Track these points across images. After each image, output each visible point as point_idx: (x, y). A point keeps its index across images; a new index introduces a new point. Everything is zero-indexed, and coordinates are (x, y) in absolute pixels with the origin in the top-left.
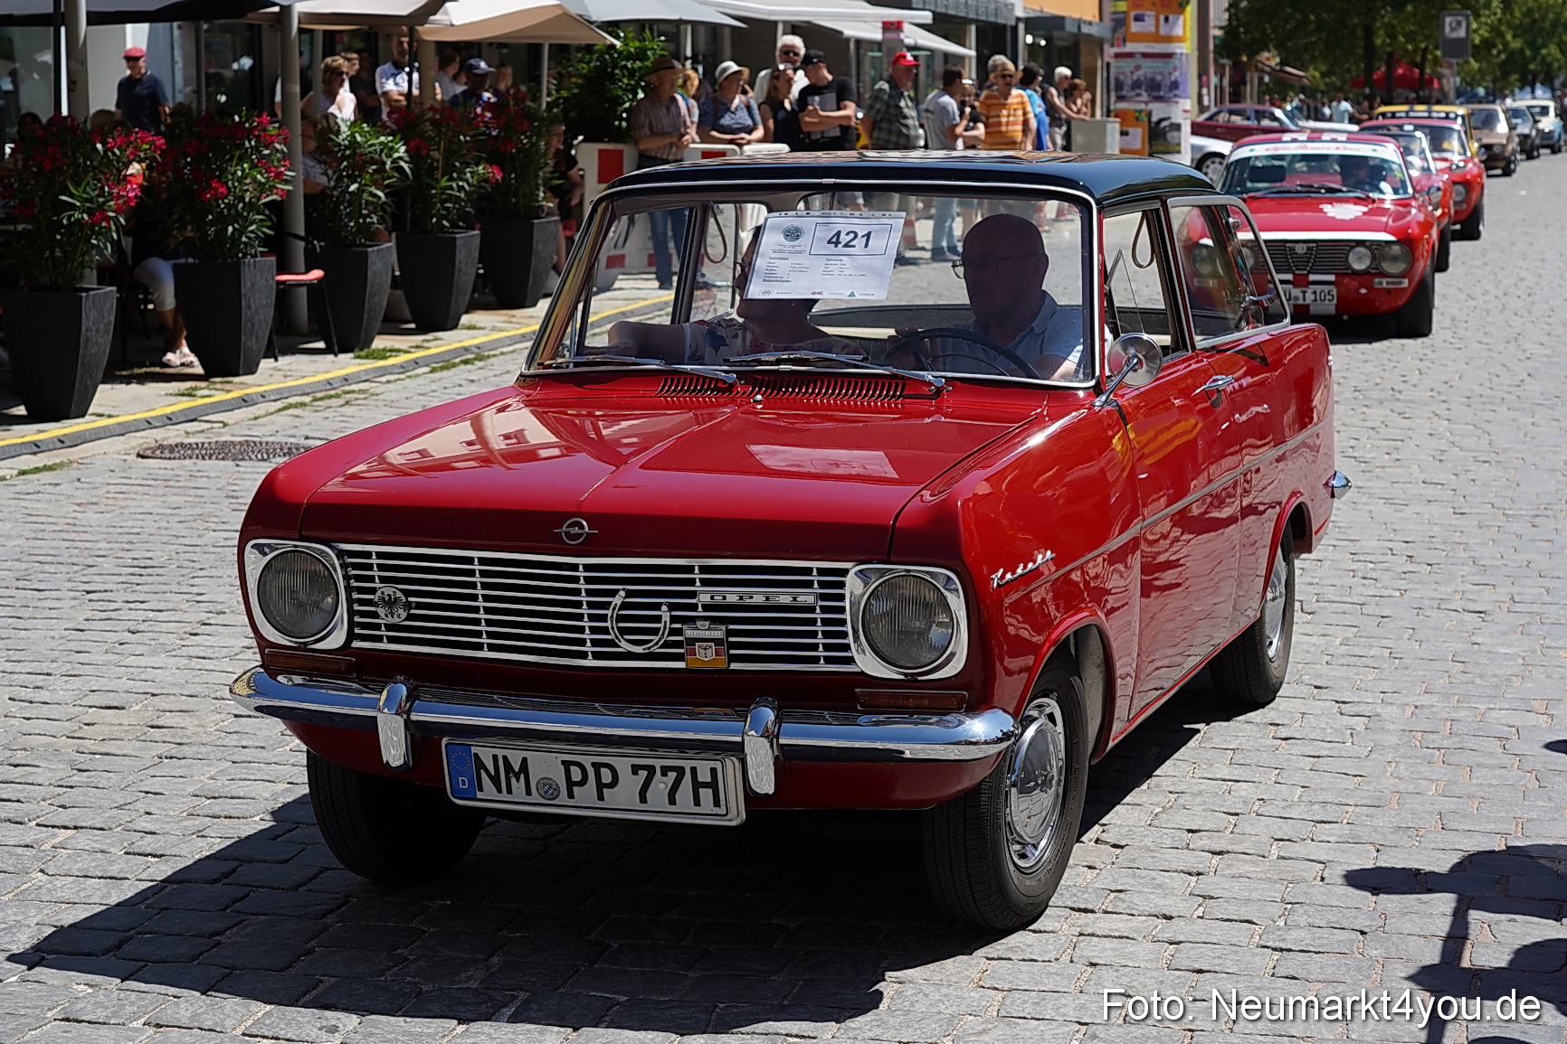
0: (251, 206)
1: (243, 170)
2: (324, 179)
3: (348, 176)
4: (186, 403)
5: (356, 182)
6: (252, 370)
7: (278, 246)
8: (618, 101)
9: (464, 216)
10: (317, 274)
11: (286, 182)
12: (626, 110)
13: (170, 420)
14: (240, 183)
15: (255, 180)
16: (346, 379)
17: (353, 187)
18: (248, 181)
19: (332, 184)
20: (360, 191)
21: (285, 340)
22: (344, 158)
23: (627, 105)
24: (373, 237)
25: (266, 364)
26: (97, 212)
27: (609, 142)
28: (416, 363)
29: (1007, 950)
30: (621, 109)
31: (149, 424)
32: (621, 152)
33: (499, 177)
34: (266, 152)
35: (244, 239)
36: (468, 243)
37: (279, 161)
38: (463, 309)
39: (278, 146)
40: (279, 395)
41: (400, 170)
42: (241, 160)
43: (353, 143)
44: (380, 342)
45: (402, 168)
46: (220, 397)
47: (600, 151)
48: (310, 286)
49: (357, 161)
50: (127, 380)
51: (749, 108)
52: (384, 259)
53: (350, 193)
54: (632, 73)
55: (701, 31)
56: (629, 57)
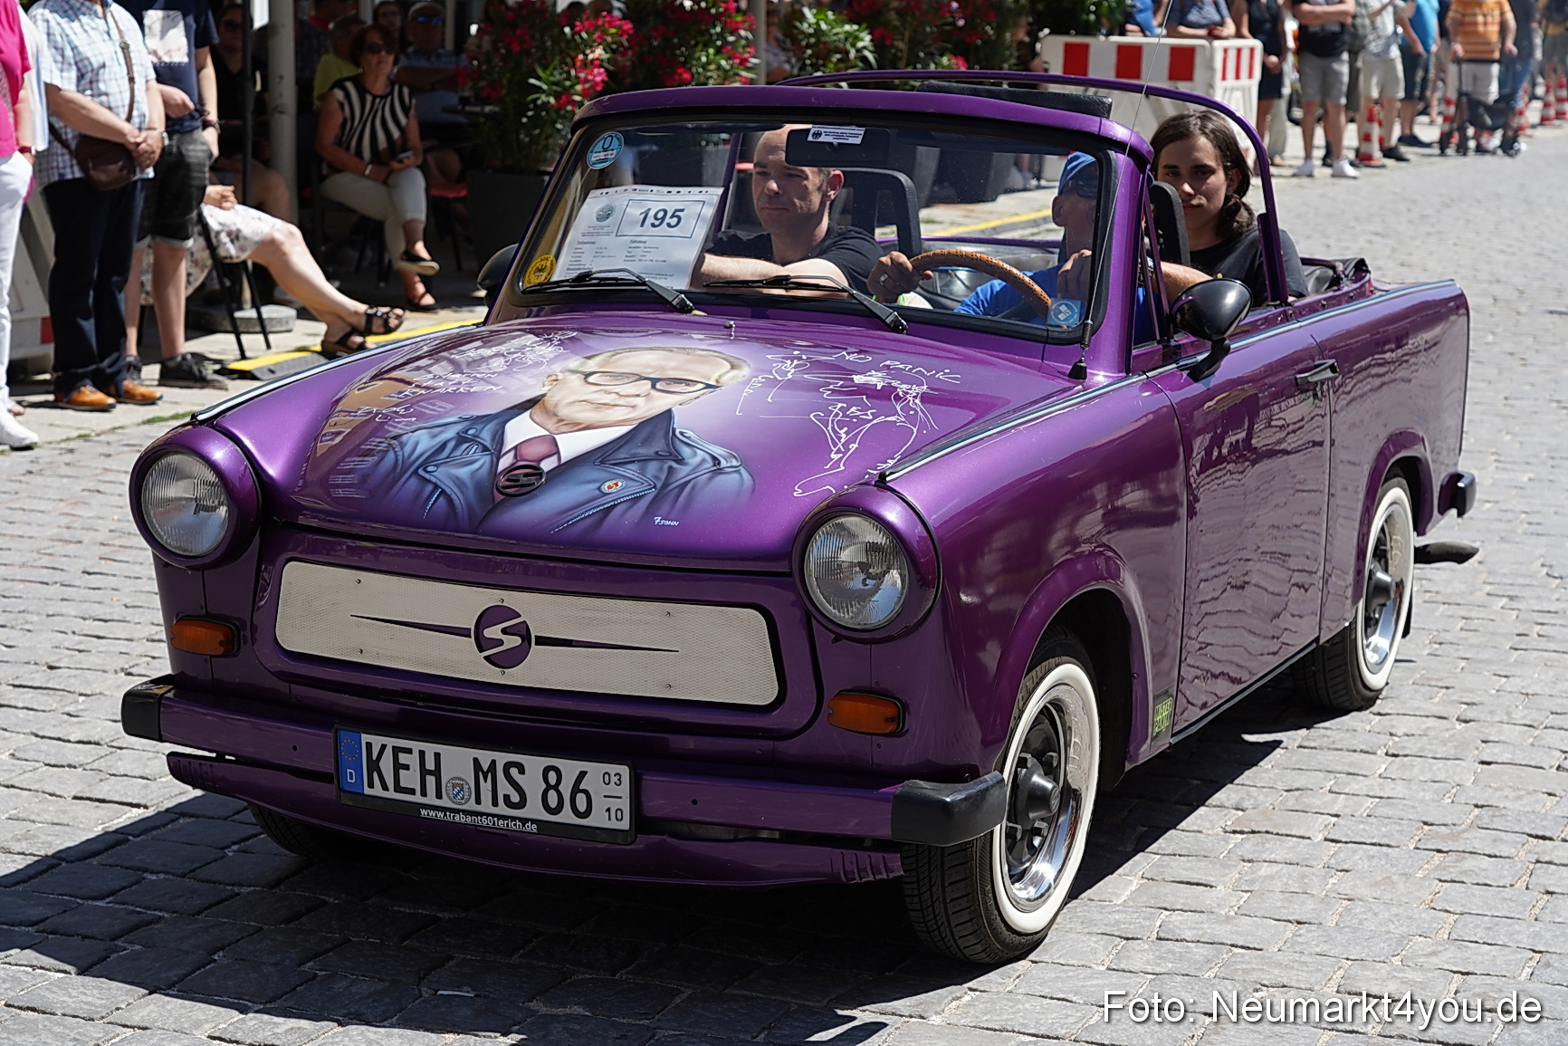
1: (707, 57)
12: (1095, 4)
18: (712, 67)
22: (809, 46)
26: (563, 95)
29: (1461, 873)
33: (963, 69)
34: (731, 38)
37: (744, 47)
39: (743, 33)
41: (865, 59)
42: (706, 46)
43: (818, 31)
45: (866, 57)
49: (821, 49)
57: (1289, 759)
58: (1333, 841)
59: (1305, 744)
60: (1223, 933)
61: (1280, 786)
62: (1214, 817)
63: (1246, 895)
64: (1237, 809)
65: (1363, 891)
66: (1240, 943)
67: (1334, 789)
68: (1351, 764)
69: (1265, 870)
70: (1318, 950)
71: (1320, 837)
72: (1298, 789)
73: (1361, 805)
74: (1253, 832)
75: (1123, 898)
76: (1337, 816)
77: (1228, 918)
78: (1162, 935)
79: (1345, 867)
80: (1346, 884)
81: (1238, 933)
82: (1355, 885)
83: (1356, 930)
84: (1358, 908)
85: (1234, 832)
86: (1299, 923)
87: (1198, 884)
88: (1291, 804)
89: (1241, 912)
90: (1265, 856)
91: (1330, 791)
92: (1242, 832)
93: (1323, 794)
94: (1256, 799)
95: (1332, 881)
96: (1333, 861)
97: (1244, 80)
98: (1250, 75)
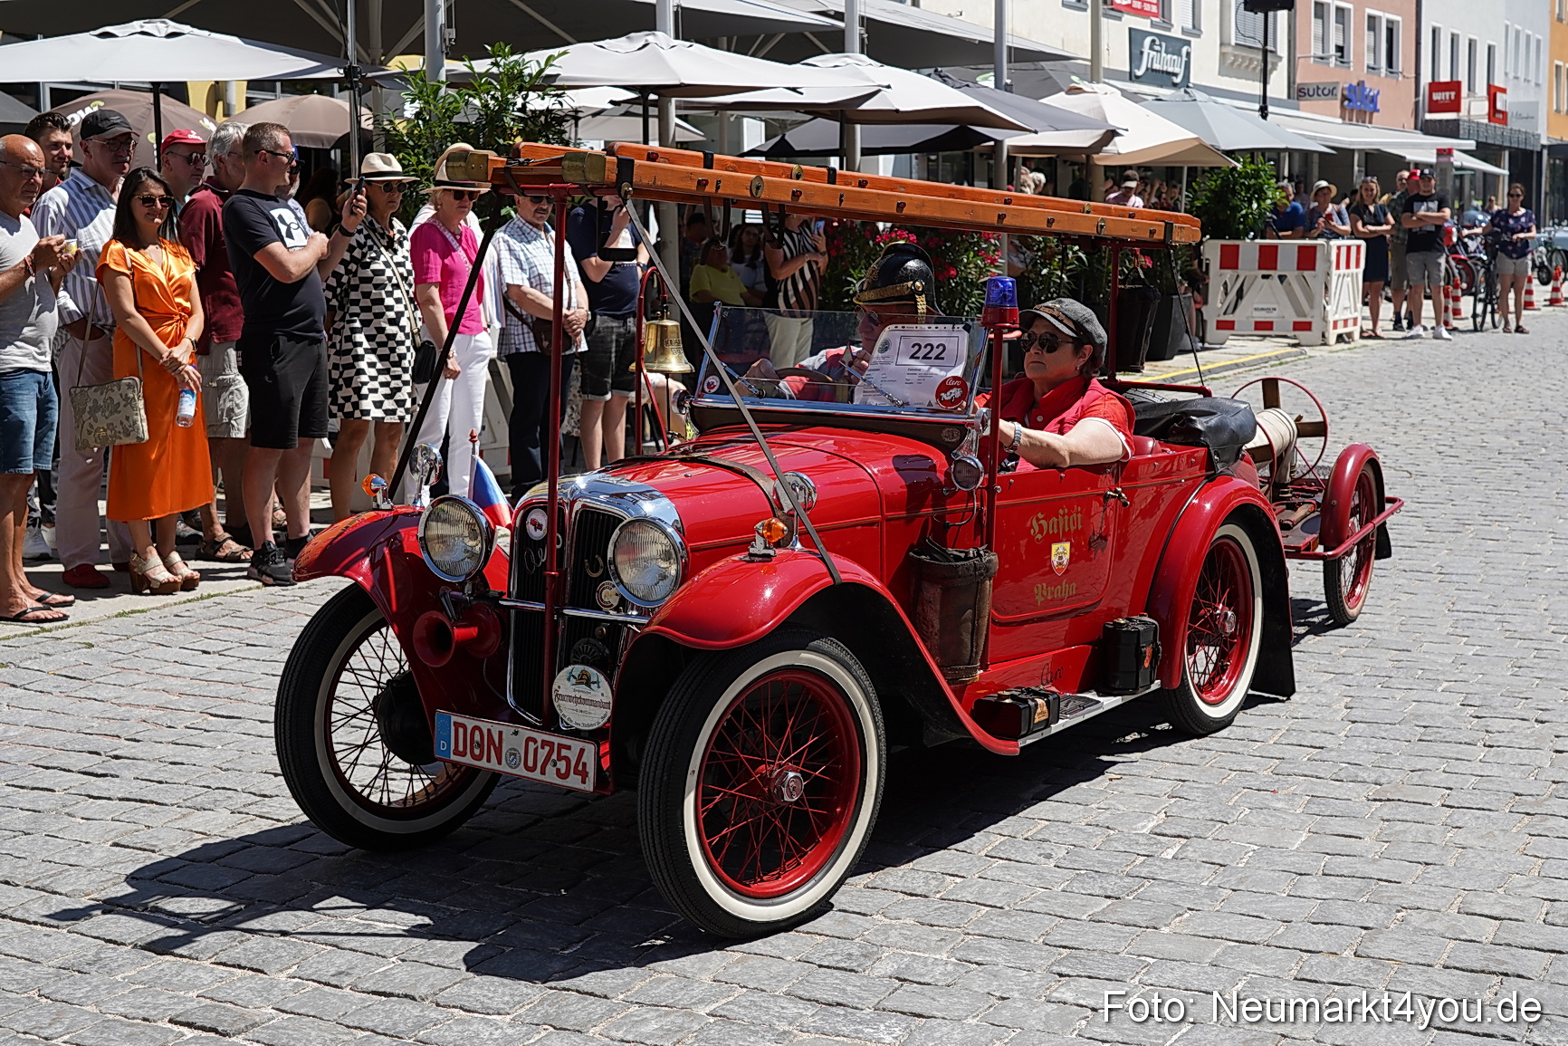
0: (972, 284)
1: (968, 259)
2: (1021, 266)
3: (1041, 263)
5: (1046, 267)
8: (1237, 209)
11: (996, 267)
12: (1243, 216)
14: (965, 267)
15: (977, 266)
17: (1045, 271)
18: (971, 266)
19: (1030, 267)
20: (1050, 274)
22: (1038, 250)
23: (1244, 212)
27: (1230, 239)
30: (1239, 215)
32: (1238, 246)
33: (1150, 265)
34: (984, 246)
35: (967, 308)
37: (994, 251)
39: (993, 241)
41: (1079, 259)
42: (967, 251)
45: (1080, 257)
47: (1222, 246)
51: (1339, 214)
53: (1042, 276)
54: (1248, 188)
55: (1296, 157)
56: (1247, 176)
57: (1412, 748)
58: (1448, 806)
59: (1424, 738)
60: (1371, 871)
61: (1407, 768)
62: (1359, 790)
63: (1386, 845)
64: (1376, 784)
65: (1471, 842)
66: (1384, 878)
67: (1447, 770)
68: (1458, 753)
69: (1400, 826)
70: (1442, 883)
71: (1439, 803)
72: (1420, 770)
73: (1468, 781)
74: (1389, 800)
75: (1296, 846)
76: (1451, 789)
77: (1374, 861)
78: (1326, 872)
79: (1459, 825)
80: (1460, 837)
81: (1382, 871)
82: (1467, 838)
83: (1469, 869)
84: (1470, 854)
85: (1375, 800)
86: (1427, 864)
87: (1350, 837)
88: (1415, 780)
89: (1383, 856)
90: (1398, 817)
91: (1444, 771)
92: (1380, 800)
93: (1439, 774)
94: (1390, 777)
95: (1449, 834)
96: (1449, 821)
97: (1353, 269)
98: (1357, 266)
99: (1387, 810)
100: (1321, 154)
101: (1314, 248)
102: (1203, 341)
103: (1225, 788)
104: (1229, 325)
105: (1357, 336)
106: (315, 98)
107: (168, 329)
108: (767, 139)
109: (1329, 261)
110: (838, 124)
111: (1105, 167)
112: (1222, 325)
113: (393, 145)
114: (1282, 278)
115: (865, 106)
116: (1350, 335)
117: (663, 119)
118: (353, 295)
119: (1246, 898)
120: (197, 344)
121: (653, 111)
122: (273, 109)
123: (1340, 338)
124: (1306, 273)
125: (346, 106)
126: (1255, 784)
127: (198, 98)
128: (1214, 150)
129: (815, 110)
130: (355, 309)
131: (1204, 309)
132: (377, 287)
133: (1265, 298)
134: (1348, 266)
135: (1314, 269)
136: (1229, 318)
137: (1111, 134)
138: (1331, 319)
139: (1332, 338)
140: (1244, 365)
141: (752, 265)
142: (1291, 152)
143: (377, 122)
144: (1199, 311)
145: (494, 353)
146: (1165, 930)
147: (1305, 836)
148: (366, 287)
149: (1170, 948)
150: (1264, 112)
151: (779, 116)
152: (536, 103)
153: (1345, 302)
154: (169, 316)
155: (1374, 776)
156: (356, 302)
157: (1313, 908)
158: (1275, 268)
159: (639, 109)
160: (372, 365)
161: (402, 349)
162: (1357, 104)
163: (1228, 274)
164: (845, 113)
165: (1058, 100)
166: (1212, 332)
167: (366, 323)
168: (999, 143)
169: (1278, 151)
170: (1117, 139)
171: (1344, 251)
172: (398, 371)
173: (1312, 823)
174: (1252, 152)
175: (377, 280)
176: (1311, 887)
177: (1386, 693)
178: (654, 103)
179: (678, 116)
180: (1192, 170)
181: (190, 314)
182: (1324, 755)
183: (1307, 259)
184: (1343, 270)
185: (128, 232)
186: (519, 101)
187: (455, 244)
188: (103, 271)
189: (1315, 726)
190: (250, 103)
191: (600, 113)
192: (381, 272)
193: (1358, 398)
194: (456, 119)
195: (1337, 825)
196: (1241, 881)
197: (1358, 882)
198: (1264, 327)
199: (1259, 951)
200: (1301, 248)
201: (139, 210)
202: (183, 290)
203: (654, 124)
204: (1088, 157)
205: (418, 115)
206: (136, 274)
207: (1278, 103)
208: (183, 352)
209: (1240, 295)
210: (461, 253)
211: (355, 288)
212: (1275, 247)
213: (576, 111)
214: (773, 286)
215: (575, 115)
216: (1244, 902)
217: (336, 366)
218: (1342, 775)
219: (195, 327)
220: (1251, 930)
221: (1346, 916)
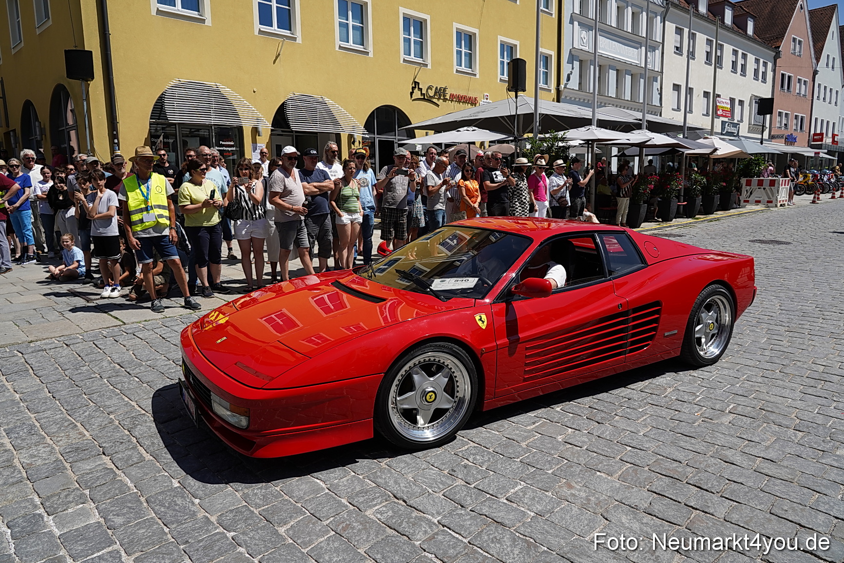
0: (674, 190)
4: (658, 226)
5: (695, 185)
6: (671, 221)
7: (678, 197)
8: (752, 169)
9: (716, 192)
10: (686, 203)
11: (681, 185)
13: (655, 229)
14: (672, 186)
15: (675, 185)
16: (690, 223)
19: (690, 186)
20: (696, 187)
21: (678, 215)
23: (754, 171)
24: (697, 196)
25: (674, 220)
26: (645, 190)
27: (749, 178)
28: (705, 220)
30: (752, 171)
31: (652, 230)
32: (751, 180)
33: (725, 185)
35: (672, 196)
36: (717, 197)
38: (715, 210)
40: (677, 225)
43: (695, 178)
44: (697, 216)
46: (665, 225)
47: (747, 180)
48: (683, 205)
49: (696, 181)
50: (649, 222)
52: (699, 201)
54: (756, 164)
55: (770, 155)
56: (755, 160)
63: (790, 343)
65: (817, 344)
66: (789, 352)
67: (810, 324)
68: (814, 320)
69: (795, 339)
70: (807, 355)
72: (801, 324)
73: (817, 328)
75: (763, 342)
76: (811, 330)
77: (786, 347)
97: (786, 186)
98: (788, 185)
99: (791, 334)
100: (778, 154)
101: (775, 180)
102: (739, 205)
103: (742, 325)
104: (748, 201)
105: (786, 205)
106: (505, 145)
107: (473, 199)
108: (618, 152)
109: (779, 184)
110: (639, 148)
111: (714, 159)
112: (745, 201)
113: (524, 155)
114: (764, 189)
115: (647, 144)
116: (784, 204)
117: (592, 148)
118: (515, 193)
119: (747, 354)
120: (480, 203)
121: (590, 146)
122: (495, 147)
123: (781, 205)
124: (772, 187)
125: (514, 147)
126: (752, 325)
127: (478, 145)
128: (746, 153)
129: (633, 145)
130: (516, 196)
131: (740, 197)
132: (522, 191)
133: (758, 194)
134: (785, 185)
135: (774, 186)
136: (747, 199)
137: (716, 150)
138: (779, 200)
139: (779, 205)
140: (751, 212)
141: (614, 185)
142: (768, 153)
143: (520, 150)
144: (739, 198)
145: (548, 206)
146: (724, 360)
147: (765, 339)
148: (518, 191)
149: (725, 365)
150: (762, 143)
151: (622, 147)
152: (561, 144)
153: (783, 195)
154: (473, 197)
155: (787, 325)
156: (516, 195)
157: (768, 358)
158: (762, 186)
159: (586, 145)
160: (520, 210)
161: (527, 205)
162: (790, 140)
163: (748, 188)
164: (641, 145)
165: (701, 141)
166: (742, 203)
167: (518, 200)
168: (683, 153)
169: (765, 153)
170: (717, 151)
171: (784, 181)
172: (526, 211)
173: (768, 336)
174: (756, 154)
175: (521, 189)
176: (767, 353)
177: (792, 303)
178: (590, 144)
179: (596, 147)
180: (739, 159)
181: (478, 196)
182: (773, 318)
183: (772, 183)
184: (783, 186)
185: (464, 178)
186: (556, 144)
187: (540, 180)
188: (459, 186)
189: (770, 310)
190: (490, 146)
191: (575, 146)
192: (522, 187)
193: (786, 222)
194: (541, 149)
195: (775, 337)
196: (746, 350)
197: (781, 353)
198: (758, 202)
199: (751, 368)
200: (771, 180)
201: (465, 173)
202: (477, 191)
203: (590, 149)
204: (709, 156)
205: (531, 148)
206: (466, 186)
207: (766, 140)
208: (476, 205)
209: (751, 193)
210: (542, 182)
211: (516, 191)
212: (763, 180)
213: (569, 146)
214: (619, 189)
215: (569, 147)
216: (747, 355)
217: (511, 210)
218: (778, 324)
219: (479, 199)
220: (749, 362)
221: (777, 361)
